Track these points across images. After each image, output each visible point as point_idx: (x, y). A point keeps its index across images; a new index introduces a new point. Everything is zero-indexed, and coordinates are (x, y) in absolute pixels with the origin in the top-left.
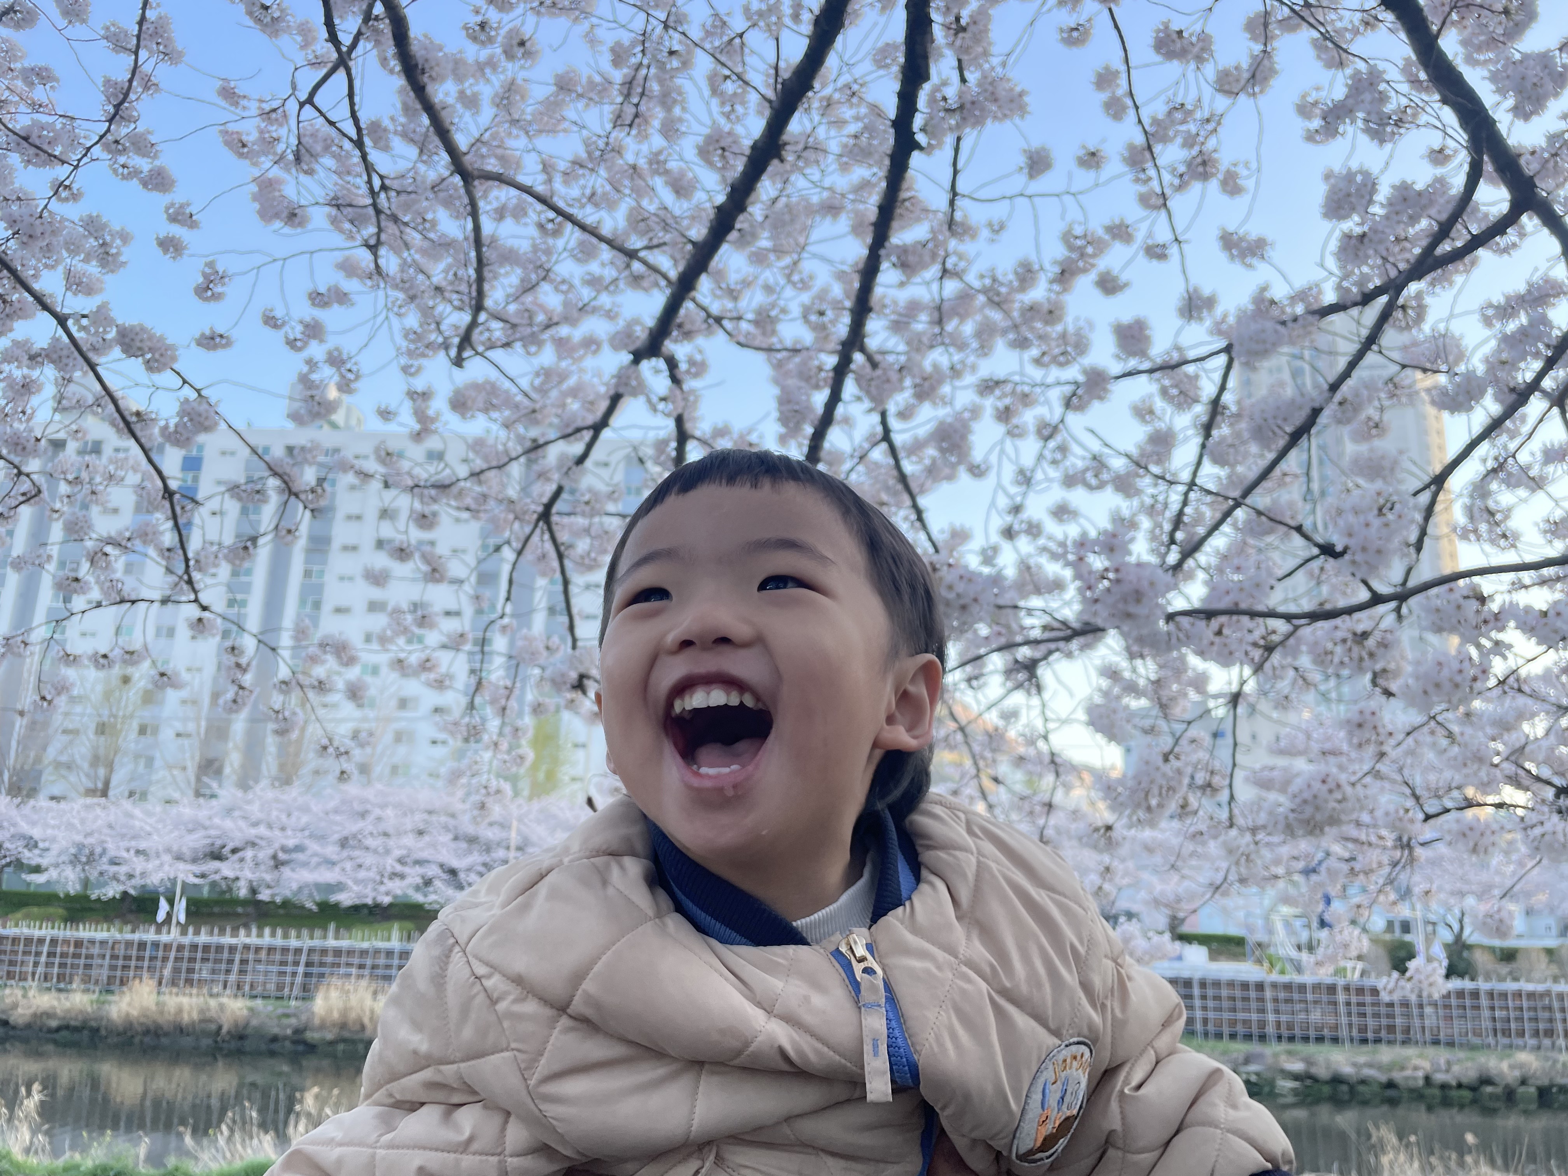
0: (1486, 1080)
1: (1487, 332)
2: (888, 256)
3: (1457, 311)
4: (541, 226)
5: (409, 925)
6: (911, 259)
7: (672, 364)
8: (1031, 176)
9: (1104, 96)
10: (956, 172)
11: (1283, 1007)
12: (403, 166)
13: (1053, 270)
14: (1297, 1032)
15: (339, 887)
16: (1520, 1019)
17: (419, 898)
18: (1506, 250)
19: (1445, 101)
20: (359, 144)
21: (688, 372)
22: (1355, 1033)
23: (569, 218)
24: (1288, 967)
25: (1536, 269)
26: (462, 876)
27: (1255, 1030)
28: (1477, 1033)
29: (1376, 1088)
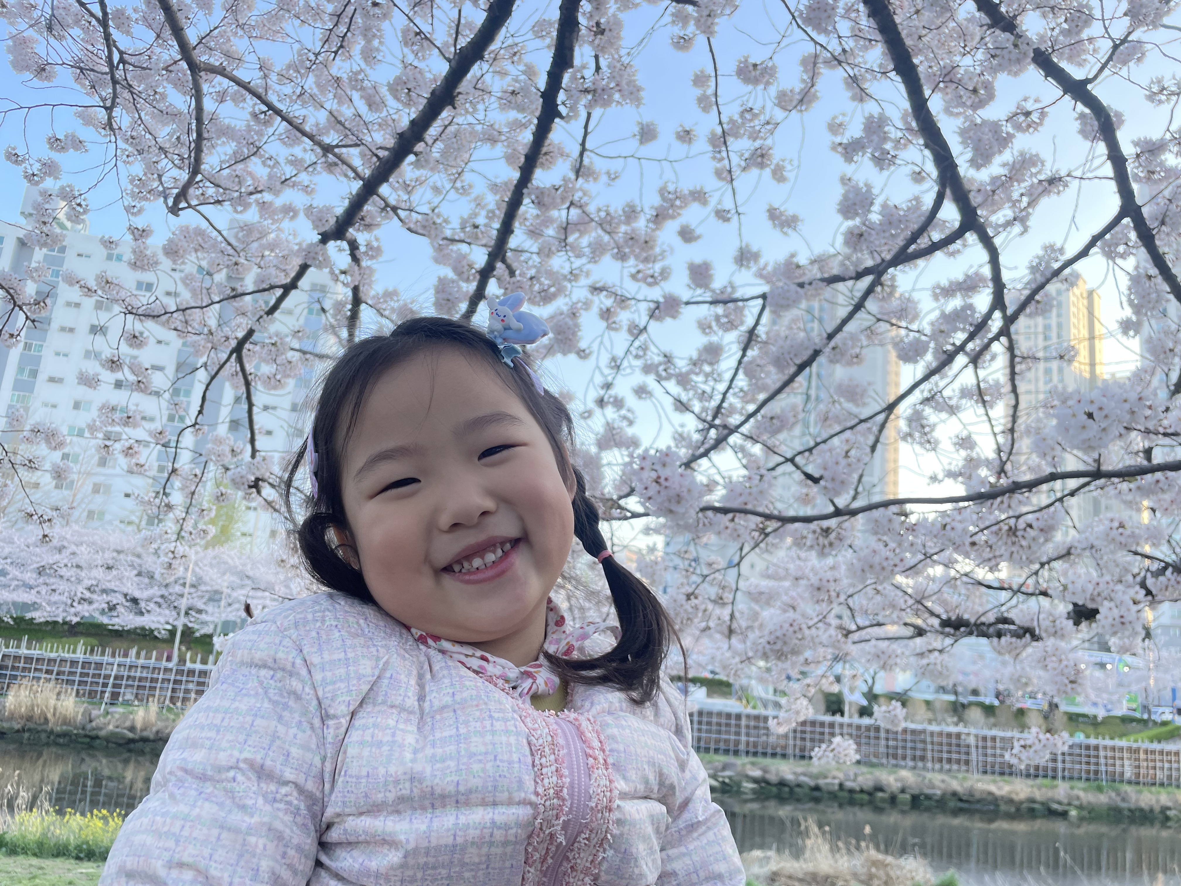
0: (879, 788)
1: (934, 304)
2: (529, 194)
3: (918, 286)
4: (255, 116)
5: (94, 641)
6: (546, 200)
7: (353, 246)
8: (642, 142)
9: (699, 92)
10: (586, 134)
11: (752, 731)
12: (141, 46)
13: (650, 213)
14: (760, 749)
15: (35, 606)
16: (904, 748)
17: (105, 620)
18: (952, 254)
19: (927, 146)
20: (104, 23)
21: (365, 253)
22: (797, 751)
23: (278, 112)
24: (759, 704)
25: (971, 266)
26: (142, 605)
27: (732, 747)
28: (876, 756)
29: (807, 790)
